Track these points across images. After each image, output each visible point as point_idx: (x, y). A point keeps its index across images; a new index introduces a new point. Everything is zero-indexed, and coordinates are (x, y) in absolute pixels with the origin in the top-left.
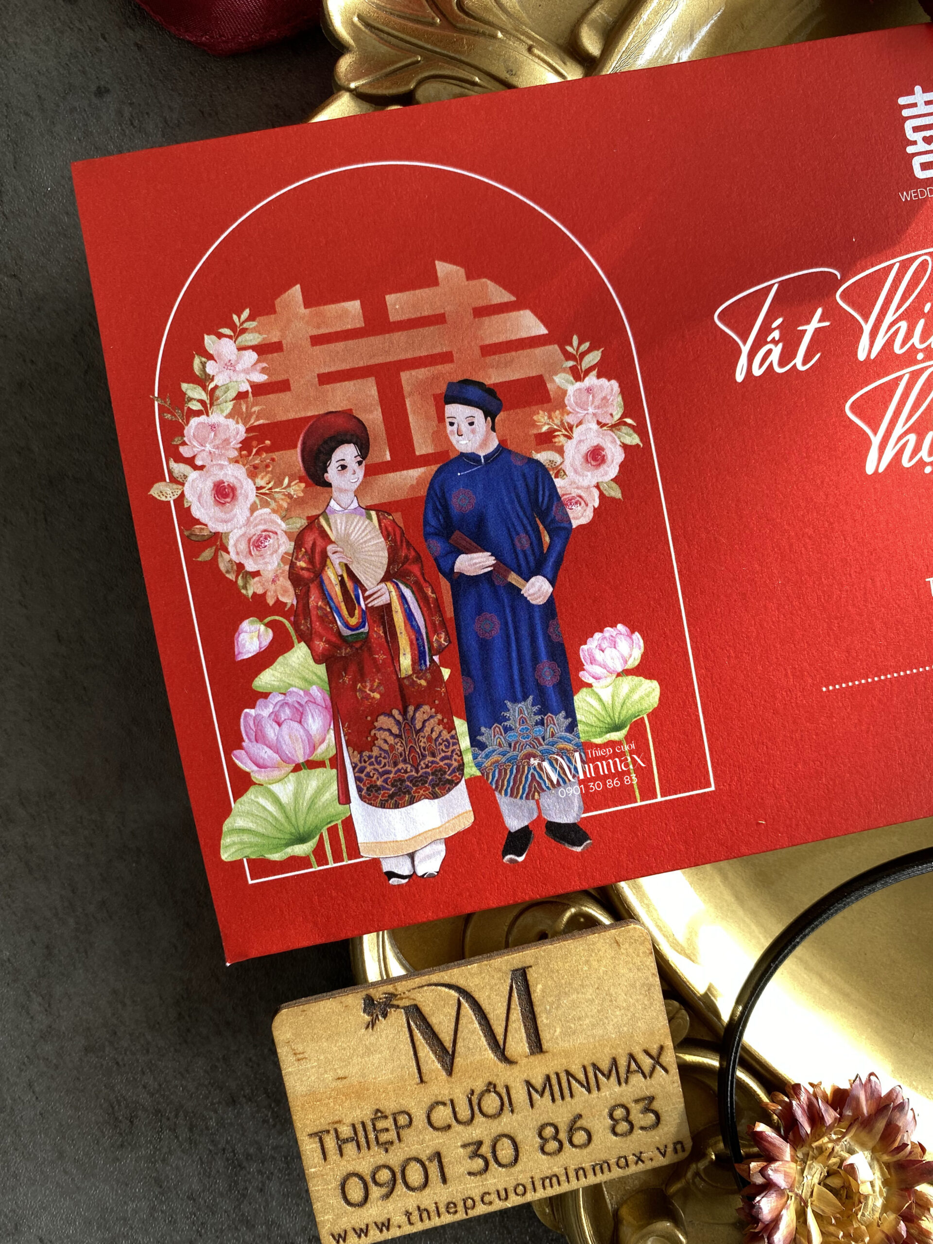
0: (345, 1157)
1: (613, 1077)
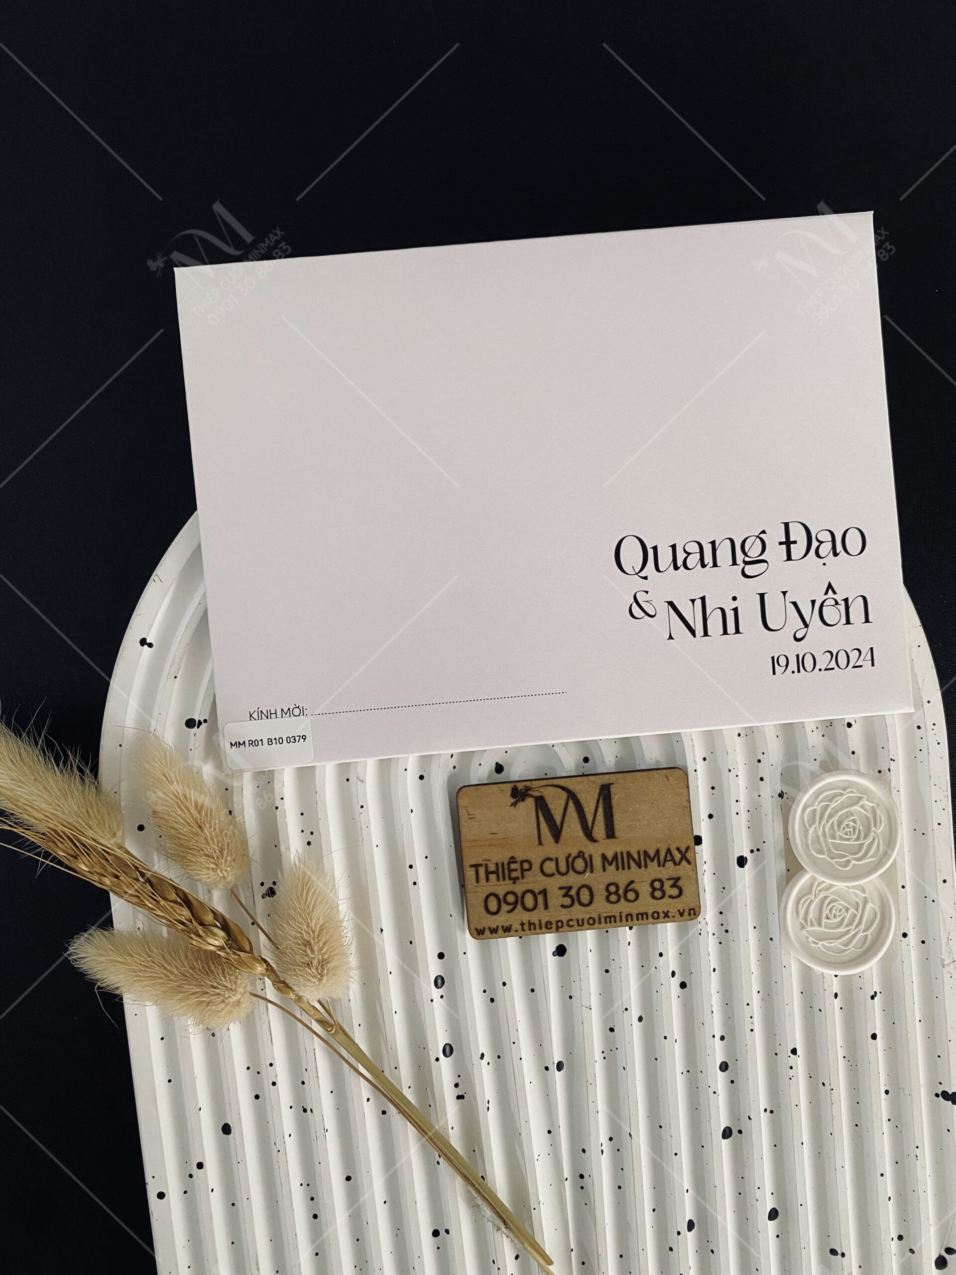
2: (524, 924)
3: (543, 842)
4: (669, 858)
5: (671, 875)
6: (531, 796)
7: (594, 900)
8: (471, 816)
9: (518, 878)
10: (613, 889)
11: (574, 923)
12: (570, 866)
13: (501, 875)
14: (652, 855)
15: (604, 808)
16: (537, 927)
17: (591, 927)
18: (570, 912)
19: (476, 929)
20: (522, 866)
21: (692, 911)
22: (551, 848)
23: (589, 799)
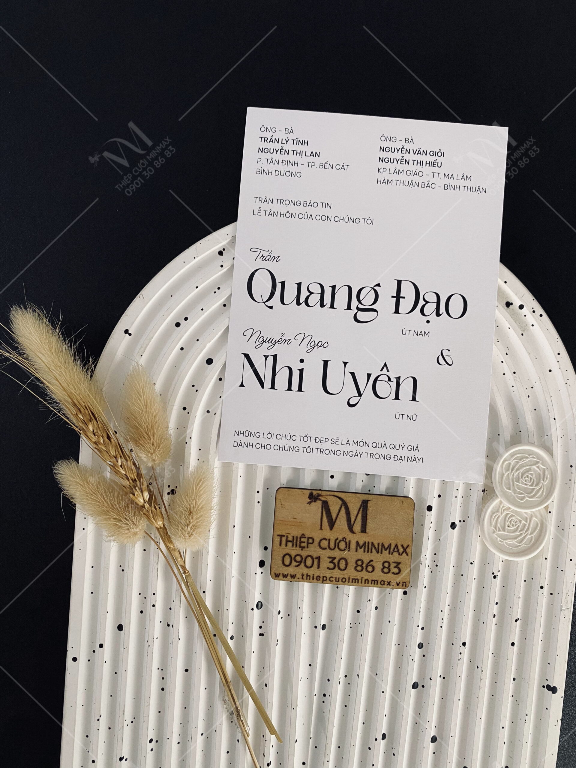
2: (304, 575)
3: (323, 528)
4: (396, 550)
5: (396, 560)
6: (320, 500)
7: (348, 567)
8: (283, 506)
9: (304, 547)
10: (359, 563)
11: (334, 579)
12: (337, 545)
13: (295, 544)
14: (386, 545)
15: (363, 514)
16: (311, 578)
17: (343, 583)
18: (332, 572)
19: (275, 574)
20: (308, 540)
21: (404, 584)
22: (327, 533)
23: (354, 508)
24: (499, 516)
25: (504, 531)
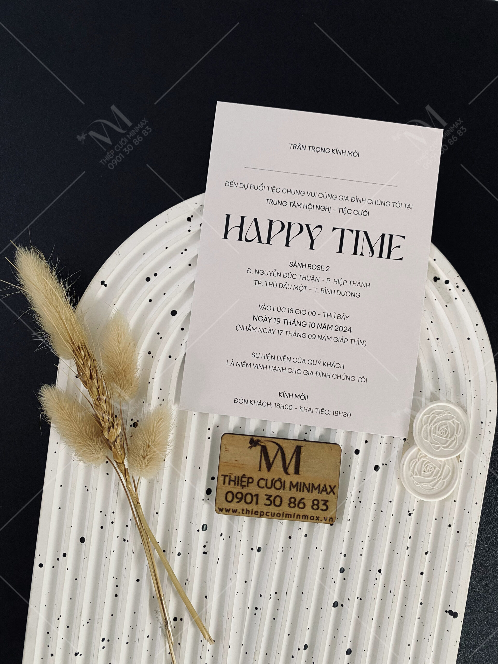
0: (230, 486)
1: (317, 490)
2: (244, 510)
3: (261, 469)
4: (324, 489)
5: (324, 499)
6: (260, 445)
7: (282, 504)
8: (227, 450)
9: (245, 486)
10: (293, 500)
11: (270, 514)
12: (273, 485)
13: (237, 483)
14: (316, 486)
15: (296, 458)
16: (250, 513)
17: (278, 518)
18: (268, 508)
19: (219, 508)
20: (248, 480)
21: (331, 519)
22: (265, 474)
23: (289, 452)
24: (417, 462)
25: (420, 475)
